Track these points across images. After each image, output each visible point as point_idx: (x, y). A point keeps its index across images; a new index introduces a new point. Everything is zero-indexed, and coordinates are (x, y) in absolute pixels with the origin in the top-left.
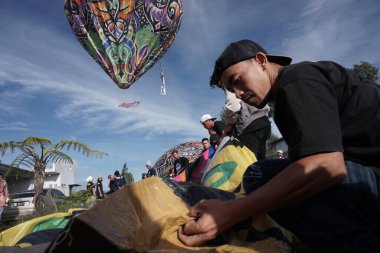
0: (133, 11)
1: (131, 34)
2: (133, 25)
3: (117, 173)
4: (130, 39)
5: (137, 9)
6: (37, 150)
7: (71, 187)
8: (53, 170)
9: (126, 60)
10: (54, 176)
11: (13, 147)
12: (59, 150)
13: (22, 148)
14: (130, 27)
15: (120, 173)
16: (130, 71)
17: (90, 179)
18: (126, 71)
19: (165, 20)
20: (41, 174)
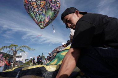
0: (45, 5)
1: (44, 12)
2: (45, 9)
3: (39, 56)
4: (44, 13)
5: (46, 4)
6: (14, 49)
7: (26, 60)
8: (20, 55)
9: (43, 20)
10: (21, 57)
11: (7, 47)
12: (21, 48)
13: (9, 48)
14: (44, 10)
15: (41, 56)
16: (44, 23)
17: (31, 57)
18: (43, 24)
19: (55, 7)
20: (15, 56)
